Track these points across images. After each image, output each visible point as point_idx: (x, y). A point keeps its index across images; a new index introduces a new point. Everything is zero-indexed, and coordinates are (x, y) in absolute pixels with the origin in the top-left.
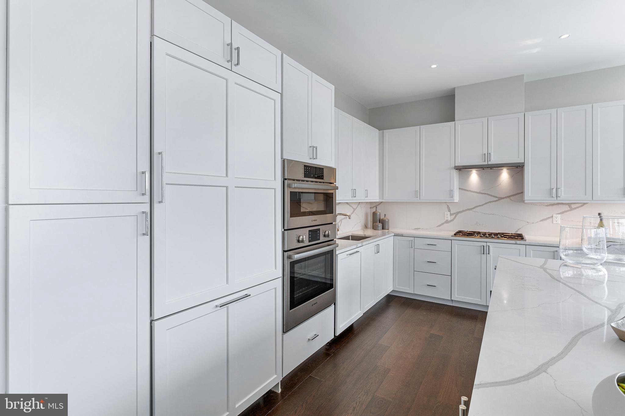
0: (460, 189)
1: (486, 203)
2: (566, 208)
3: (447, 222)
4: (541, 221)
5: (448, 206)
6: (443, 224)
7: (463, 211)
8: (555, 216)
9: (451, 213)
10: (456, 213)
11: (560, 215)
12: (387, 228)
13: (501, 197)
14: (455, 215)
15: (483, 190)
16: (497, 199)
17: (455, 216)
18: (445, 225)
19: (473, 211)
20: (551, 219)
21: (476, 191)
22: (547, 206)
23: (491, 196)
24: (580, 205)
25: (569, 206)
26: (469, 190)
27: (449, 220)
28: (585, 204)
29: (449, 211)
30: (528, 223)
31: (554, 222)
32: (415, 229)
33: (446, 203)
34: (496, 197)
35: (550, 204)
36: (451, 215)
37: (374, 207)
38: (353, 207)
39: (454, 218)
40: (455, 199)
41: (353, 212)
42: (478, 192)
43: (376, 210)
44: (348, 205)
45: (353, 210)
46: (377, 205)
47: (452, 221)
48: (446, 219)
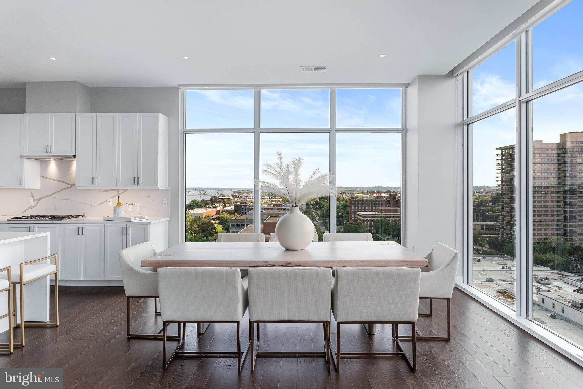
0: (41, 176)
1: (62, 190)
2: (116, 193)
3: (31, 207)
4: (101, 204)
6: (27, 210)
7: (44, 197)
8: (108, 199)
9: (34, 199)
11: (112, 199)
13: (73, 185)
14: (37, 201)
15: (60, 178)
16: (70, 186)
18: (29, 210)
19: (52, 197)
20: (106, 203)
21: (54, 179)
22: (104, 191)
23: (66, 183)
24: (124, 191)
25: (117, 191)
26: (48, 177)
27: (33, 206)
28: (127, 190)
29: (33, 197)
30: (91, 207)
31: (108, 205)
33: (30, 189)
34: (69, 184)
35: (106, 190)
36: (34, 201)
39: (37, 204)
40: (24, 186)
42: (56, 179)
47: (35, 206)
48: (30, 205)
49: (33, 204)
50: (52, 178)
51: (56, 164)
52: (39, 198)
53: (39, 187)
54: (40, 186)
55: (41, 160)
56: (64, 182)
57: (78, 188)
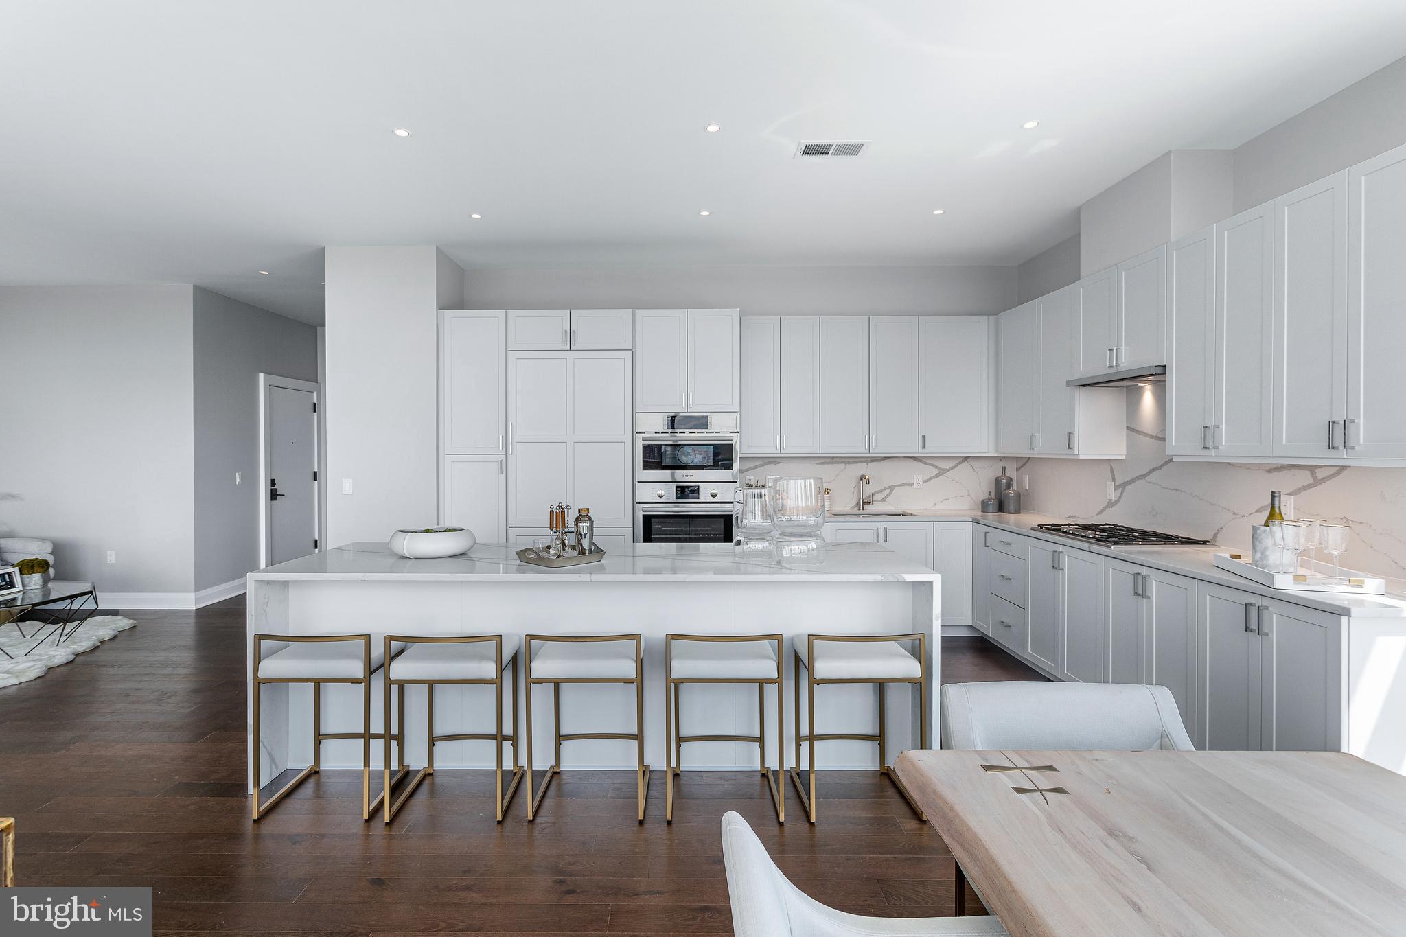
0: (1127, 427)
2: (1304, 478)
3: (1111, 504)
5: (1111, 467)
6: (1105, 508)
7: (1134, 480)
9: (1116, 484)
10: (1123, 483)
12: (1013, 509)
15: (1161, 431)
17: (1121, 491)
18: (1108, 510)
19: (1147, 481)
21: (1150, 433)
24: (1333, 472)
25: (1311, 471)
26: (1140, 430)
27: (1113, 500)
29: (1114, 480)
30: (1234, 516)
35: (1273, 466)
37: (1021, 467)
38: (936, 467)
39: (1120, 497)
40: (1076, 453)
41: (937, 476)
42: (1154, 435)
43: (1004, 474)
44: (919, 463)
45: (936, 471)
46: (1024, 465)
47: (1117, 501)
48: (1108, 498)
49: (1112, 495)
50: (1147, 432)
51: (1155, 394)
53: (1122, 455)
54: (1126, 453)
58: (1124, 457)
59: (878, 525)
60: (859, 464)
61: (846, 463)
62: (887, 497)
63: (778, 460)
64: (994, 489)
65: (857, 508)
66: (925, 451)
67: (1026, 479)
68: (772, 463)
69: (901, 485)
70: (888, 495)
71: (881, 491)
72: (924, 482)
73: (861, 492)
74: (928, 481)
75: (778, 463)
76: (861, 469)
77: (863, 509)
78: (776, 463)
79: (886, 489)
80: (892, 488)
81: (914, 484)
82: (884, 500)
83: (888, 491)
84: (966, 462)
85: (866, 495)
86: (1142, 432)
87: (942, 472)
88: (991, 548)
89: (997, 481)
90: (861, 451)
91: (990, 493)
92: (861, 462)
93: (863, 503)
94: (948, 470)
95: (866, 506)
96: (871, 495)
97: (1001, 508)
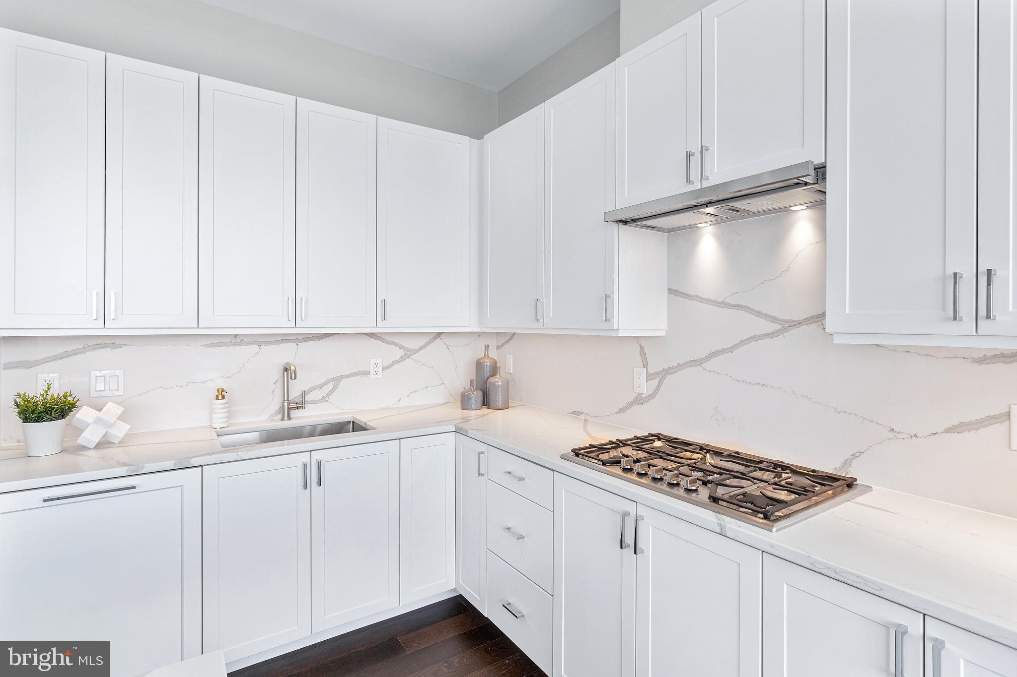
0: (669, 290)
3: (639, 400)
4: (948, 431)
5: (642, 348)
6: (630, 405)
7: (678, 368)
9: (650, 372)
10: (662, 372)
12: (500, 404)
13: (791, 321)
14: (657, 380)
15: (734, 293)
16: (778, 327)
17: (660, 381)
18: (637, 408)
19: (705, 369)
20: (1000, 429)
21: (713, 298)
22: (981, 361)
23: (759, 314)
26: (693, 294)
27: (643, 396)
29: (645, 366)
30: (891, 435)
32: (572, 413)
33: (637, 337)
34: (774, 319)
35: (999, 353)
36: (650, 377)
37: (503, 345)
38: (400, 347)
39: (657, 390)
40: (615, 328)
41: (402, 359)
42: (720, 300)
43: (486, 355)
44: (377, 341)
45: (402, 353)
46: (507, 342)
47: (651, 397)
48: (637, 391)
49: (645, 387)
50: (705, 296)
51: (719, 238)
52: (664, 370)
53: (663, 330)
54: (665, 327)
55: (670, 231)
56: (754, 310)
57: (837, 340)
58: (663, 334)
59: (305, 458)
60: (283, 345)
61: (260, 344)
62: (328, 395)
63: (119, 342)
64: (475, 377)
65: (279, 416)
66: (385, 323)
67: (510, 360)
68: (105, 346)
69: (348, 376)
70: (331, 392)
71: (321, 386)
72: (384, 369)
73: (286, 391)
74: (389, 367)
75: (119, 346)
76: (286, 354)
77: (289, 418)
78: (115, 346)
79: (326, 383)
80: (337, 380)
81: (369, 373)
82: (324, 399)
83: (331, 386)
84: (438, 340)
85: (295, 394)
86: (697, 296)
87: (409, 353)
88: (486, 476)
89: (479, 364)
90: (282, 324)
91: (472, 382)
92: (287, 341)
93: (289, 409)
94: (417, 351)
95: (294, 413)
96: (304, 394)
97: (486, 402)
